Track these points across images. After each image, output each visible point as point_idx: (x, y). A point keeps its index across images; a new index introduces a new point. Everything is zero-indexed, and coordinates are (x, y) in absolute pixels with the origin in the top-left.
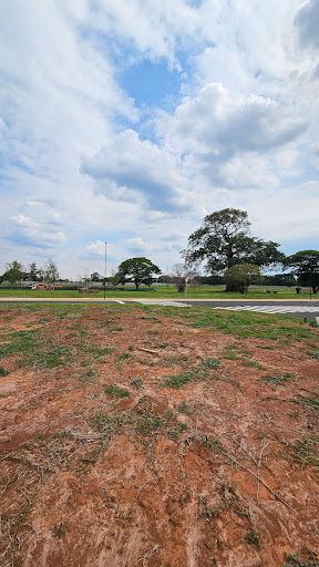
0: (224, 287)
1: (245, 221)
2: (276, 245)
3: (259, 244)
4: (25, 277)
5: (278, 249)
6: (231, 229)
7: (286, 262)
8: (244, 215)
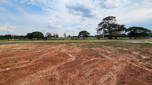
0: (108, 38)
1: (115, 19)
2: (124, 26)
3: (119, 26)
4: (52, 37)
5: (124, 27)
6: (110, 22)
7: (127, 30)
8: (115, 18)
